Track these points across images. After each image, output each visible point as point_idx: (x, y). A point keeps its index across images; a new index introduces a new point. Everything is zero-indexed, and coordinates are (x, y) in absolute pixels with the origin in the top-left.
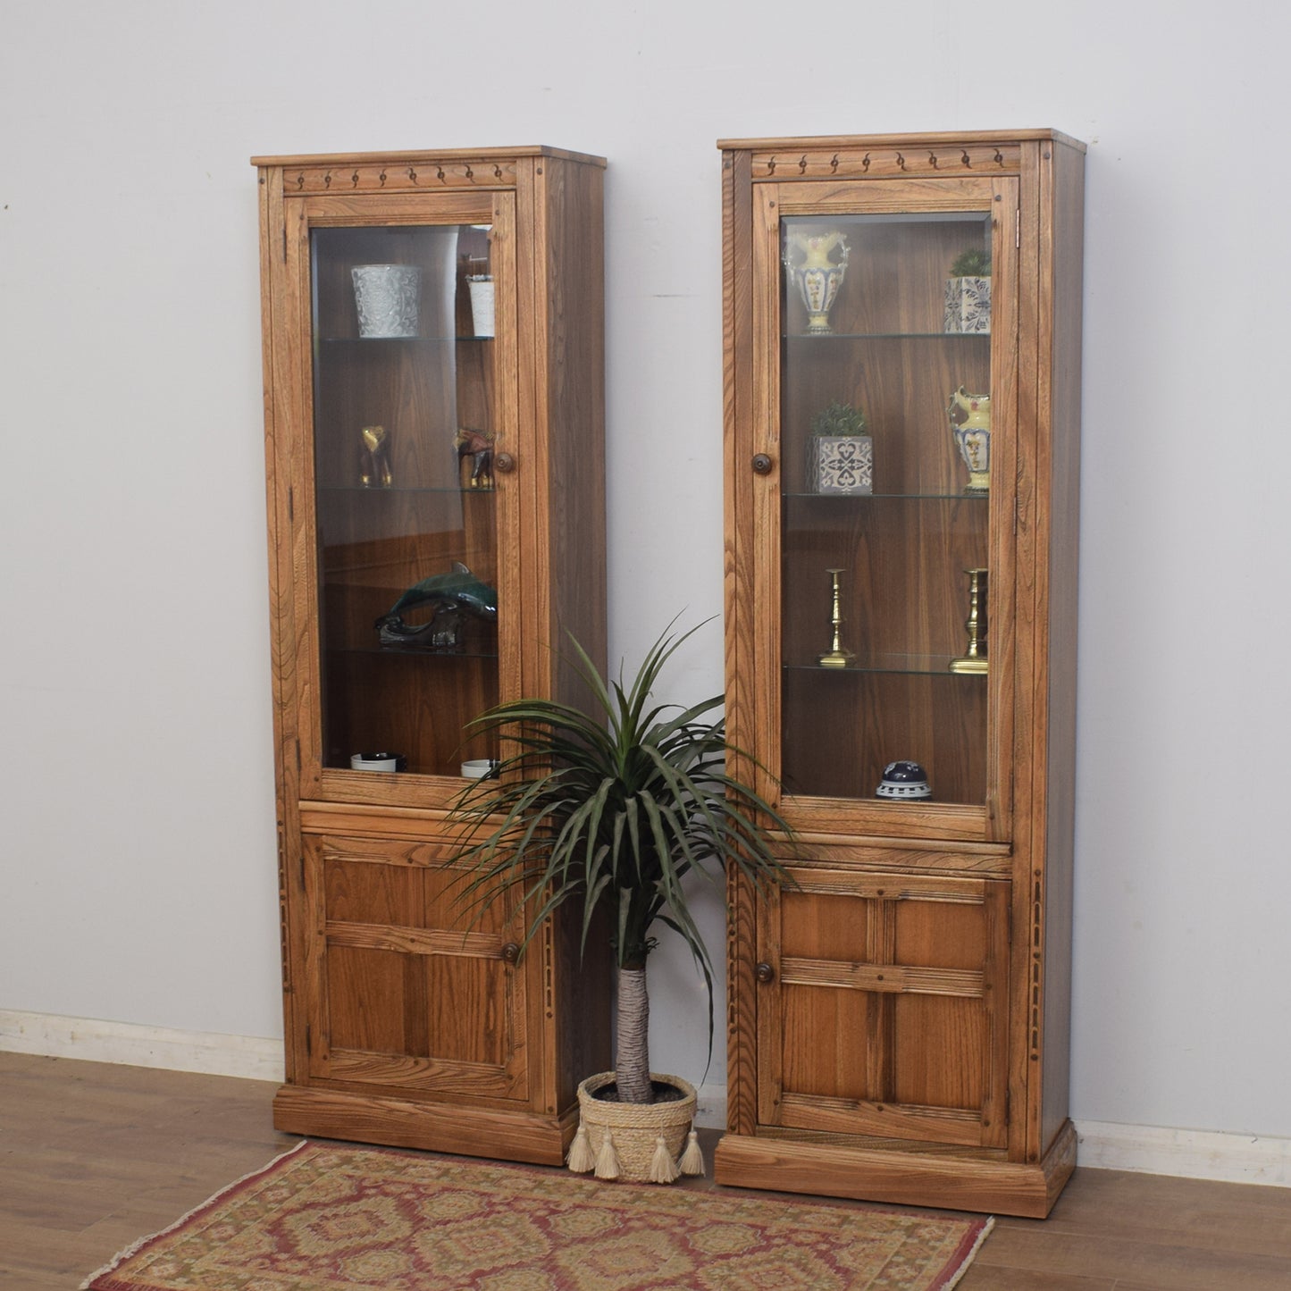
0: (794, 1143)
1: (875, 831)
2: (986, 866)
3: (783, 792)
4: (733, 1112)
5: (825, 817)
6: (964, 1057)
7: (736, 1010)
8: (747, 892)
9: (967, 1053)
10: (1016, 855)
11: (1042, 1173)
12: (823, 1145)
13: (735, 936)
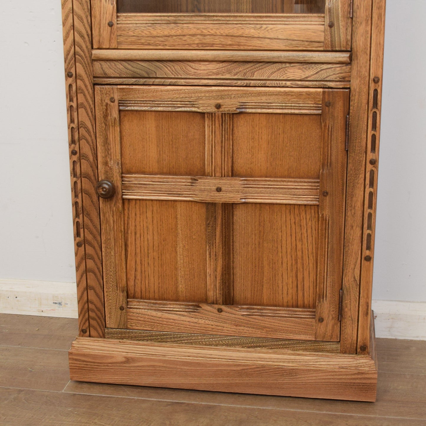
0: (141, 342)
1: (212, 45)
2: (323, 75)
3: (118, 11)
4: (83, 318)
5: (162, 34)
6: (299, 261)
7: (81, 226)
8: (87, 112)
9: (302, 257)
10: (354, 63)
11: (373, 362)
12: (168, 344)
13: (78, 155)
